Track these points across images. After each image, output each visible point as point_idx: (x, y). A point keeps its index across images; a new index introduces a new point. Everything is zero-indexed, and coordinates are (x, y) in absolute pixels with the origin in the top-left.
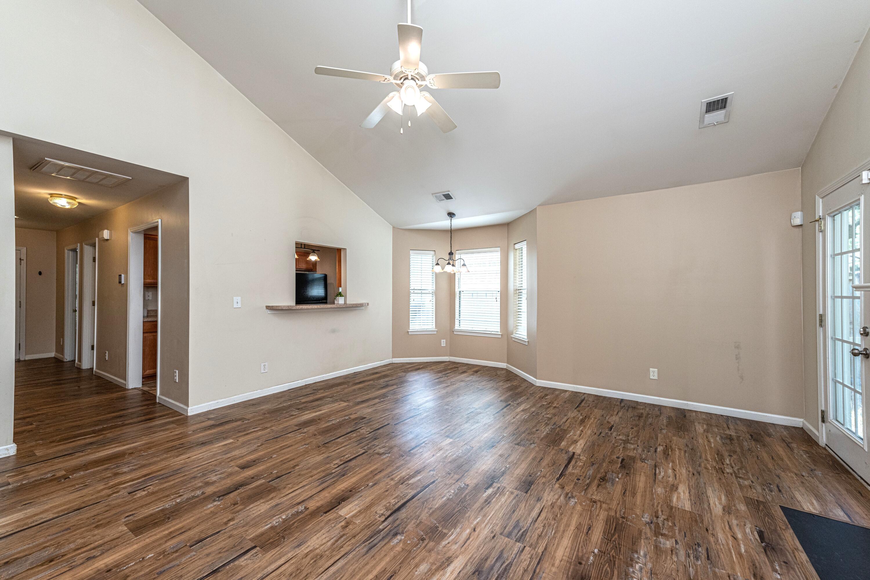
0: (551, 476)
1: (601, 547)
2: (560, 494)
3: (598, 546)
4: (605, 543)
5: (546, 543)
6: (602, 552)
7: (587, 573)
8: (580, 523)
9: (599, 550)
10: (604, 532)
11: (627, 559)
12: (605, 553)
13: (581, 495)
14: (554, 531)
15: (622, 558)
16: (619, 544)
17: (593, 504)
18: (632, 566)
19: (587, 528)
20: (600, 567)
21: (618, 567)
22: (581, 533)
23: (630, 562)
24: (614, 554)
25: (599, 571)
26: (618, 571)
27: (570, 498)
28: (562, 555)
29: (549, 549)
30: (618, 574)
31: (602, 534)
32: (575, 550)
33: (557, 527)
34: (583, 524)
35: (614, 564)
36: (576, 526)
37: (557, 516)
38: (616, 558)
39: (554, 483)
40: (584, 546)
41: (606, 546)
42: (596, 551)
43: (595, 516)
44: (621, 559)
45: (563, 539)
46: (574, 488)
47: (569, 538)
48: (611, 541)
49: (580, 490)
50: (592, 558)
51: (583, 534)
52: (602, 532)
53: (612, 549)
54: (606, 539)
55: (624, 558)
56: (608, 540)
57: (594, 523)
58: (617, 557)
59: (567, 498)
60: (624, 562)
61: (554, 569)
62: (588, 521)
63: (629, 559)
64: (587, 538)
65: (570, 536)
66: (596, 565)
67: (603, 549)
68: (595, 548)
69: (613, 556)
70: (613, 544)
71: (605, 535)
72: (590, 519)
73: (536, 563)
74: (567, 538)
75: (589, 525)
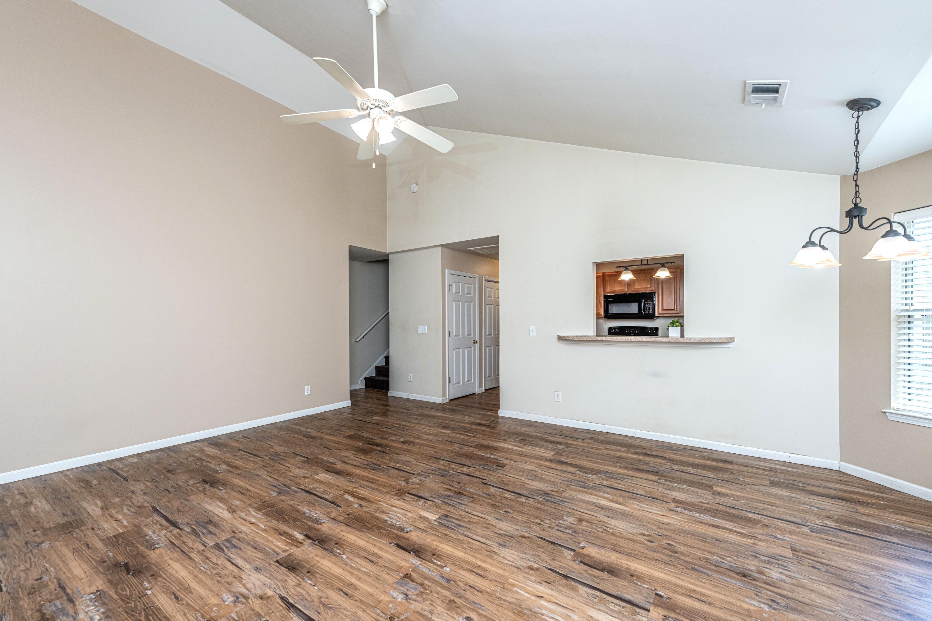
0: (295, 593)
1: (149, 598)
2: (253, 591)
3: (152, 597)
4: (148, 604)
5: (196, 560)
6: (142, 596)
7: (139, 577)
8: (192, 593)
9: (147, 595)
10: (159, 609)
11: (113, 613)
12: (140, 598)
13: (232, 612)
14: (203, 569)
15: (119, 610)
16: (133, 615)
17: (206, 618)
18: (103, 613)
19: (180, 596)
20: (133, 587)
21: (116, 601)
22: (180, 589)
23: (107, 614)
24: (130, 605)
25: (131, 585)
26: (114, 599)
27: (238, 598)
28: (173, 567)
29: (188, 561)
30: (112, 598)
31: (160, 606)
32: (167, 577)
33: (206, 573)
34: (188, 595)
35: (122, 600)
36: (191, 588)
37: (220, 577)
38: (125, 604)
39: (278, 592)
40: (164, 586)
41: (144, 603)
42: (149, 592)
43: (186, 611)
44: (119, 608)
45: (188, 573)
46: (253, 610)
47: (184, 577)
48: (144, 610)
49: (242, 616)
50: (147, 585)
51: (178, 590)
52: (161, 608)
53: (136, 606)
54: (150, 607)
55: (118, 611)
56: (147, 608)
57: (179, 605)
58: (125, 606)
59: (238, 595)
60: (115, 608)
61: (167, 558)
62: (186, 601)
63: (111, 615)
64: (168, 591)
65: (186, 579)
66: (137, 585)
67: (144, 599)
68: (152, 593)
69: (128, 603)
70: (139, 610)
71: (155, 608)
72: (188, 604)
73: (184, 550)
74: (186, 576)
75: (182, 600)
